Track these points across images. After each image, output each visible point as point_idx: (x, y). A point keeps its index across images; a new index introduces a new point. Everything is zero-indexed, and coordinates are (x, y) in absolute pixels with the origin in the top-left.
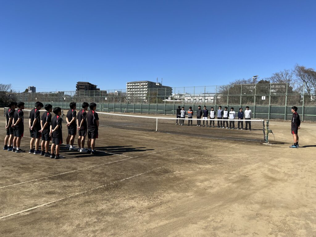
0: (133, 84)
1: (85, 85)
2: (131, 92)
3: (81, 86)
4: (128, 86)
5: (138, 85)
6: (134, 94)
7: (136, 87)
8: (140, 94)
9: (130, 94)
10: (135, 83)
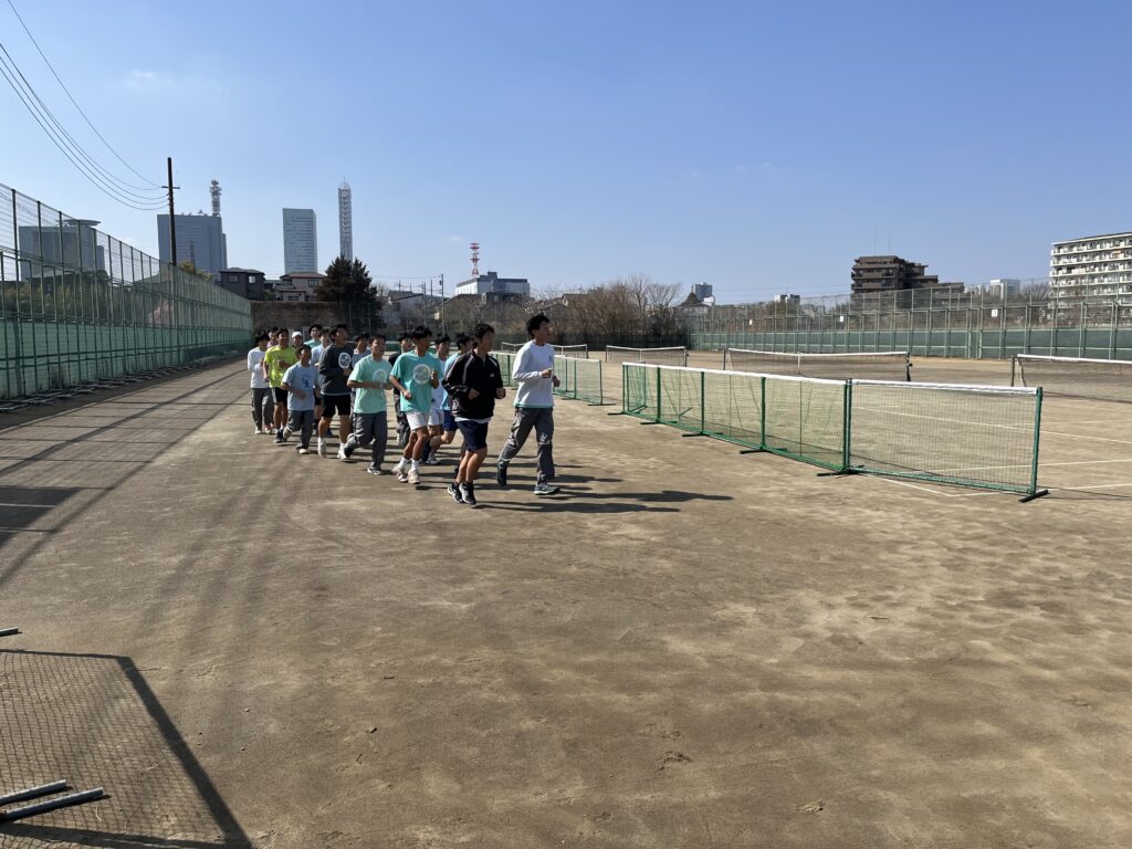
0: (1085, 249)
1: (883, 266)
2: (1073, 282)
3: (870, 270)
4: (1059, 257)
5: (1108, 252)
6: (1083, 288)
7: (1097, 259)
8: (1113, 286)
9: (1069, 289)
10: (1093, 244)
